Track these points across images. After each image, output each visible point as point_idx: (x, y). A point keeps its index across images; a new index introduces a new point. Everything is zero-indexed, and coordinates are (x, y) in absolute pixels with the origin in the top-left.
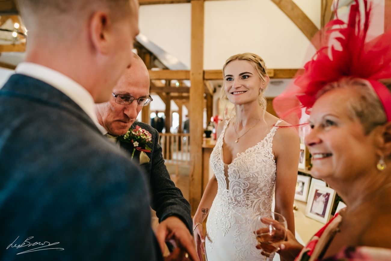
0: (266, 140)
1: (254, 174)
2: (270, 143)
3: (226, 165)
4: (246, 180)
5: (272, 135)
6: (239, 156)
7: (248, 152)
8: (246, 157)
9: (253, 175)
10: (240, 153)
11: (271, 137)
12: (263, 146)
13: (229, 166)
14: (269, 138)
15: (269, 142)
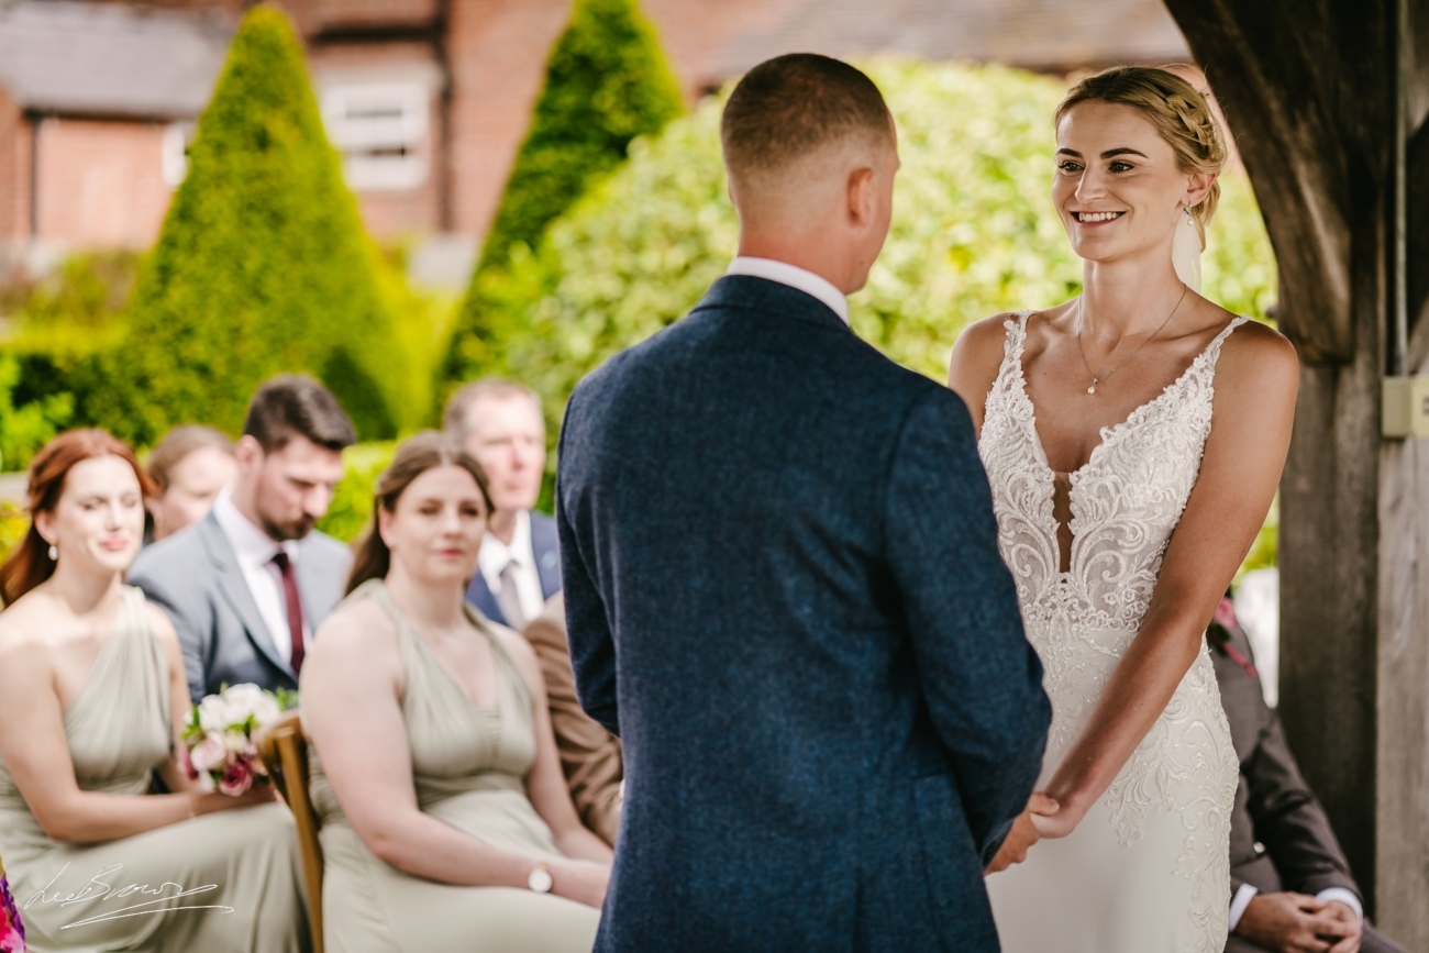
0: (1193, 377)
1: (1169, 491)
2: (1206, 386)
3: (1062, 475)
4: (1143, 513)
5: (1210, 361)
6: (1109, 436)
7: (1137, 422)
8: (1137, 437)
9: (1164, 494)
10: (1111, 428)
11: (1207, 367)
12: (1184, 395)
13: (1073, 477)
14: (1202, 371)
15: (1201, 384)
